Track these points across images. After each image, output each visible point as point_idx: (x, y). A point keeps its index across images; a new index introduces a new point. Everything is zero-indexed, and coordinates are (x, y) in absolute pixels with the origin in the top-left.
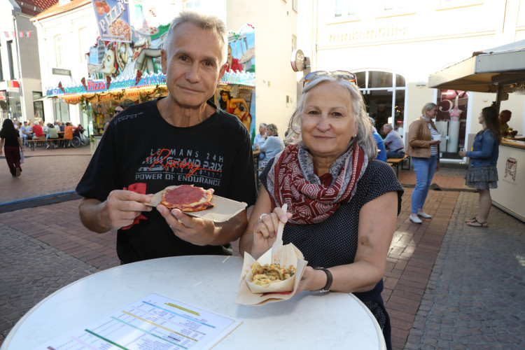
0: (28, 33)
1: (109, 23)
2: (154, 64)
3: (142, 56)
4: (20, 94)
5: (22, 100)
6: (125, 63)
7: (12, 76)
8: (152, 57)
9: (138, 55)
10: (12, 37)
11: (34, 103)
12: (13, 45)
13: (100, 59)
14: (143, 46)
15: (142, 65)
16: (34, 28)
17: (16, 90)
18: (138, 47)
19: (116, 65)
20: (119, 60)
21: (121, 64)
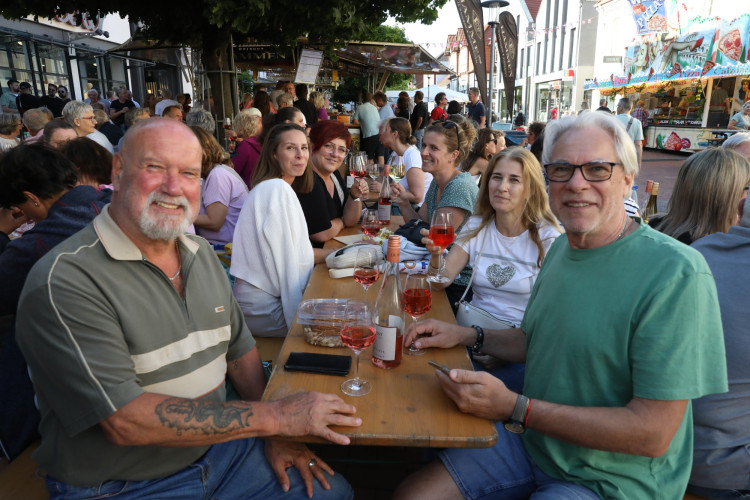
0: (589, 21)
1: (647, 19)
2: (678, 56)
3: (669, 49)
4: (574, 83)
5: (575, 89)
6: (654, 56)
7: (570, 65)
8: (677, 50)
9: (666, 48)
10: (576, 25)
11: (585, 92)
12: (576, 32)
13: (636, 52)
14: (671, 40)
15: (668, 57)
16: (597, 13)
17: (571, 79)
18: (667, 41)
19: (647, 58)
20: (650, 53)
21: (651, 57)
